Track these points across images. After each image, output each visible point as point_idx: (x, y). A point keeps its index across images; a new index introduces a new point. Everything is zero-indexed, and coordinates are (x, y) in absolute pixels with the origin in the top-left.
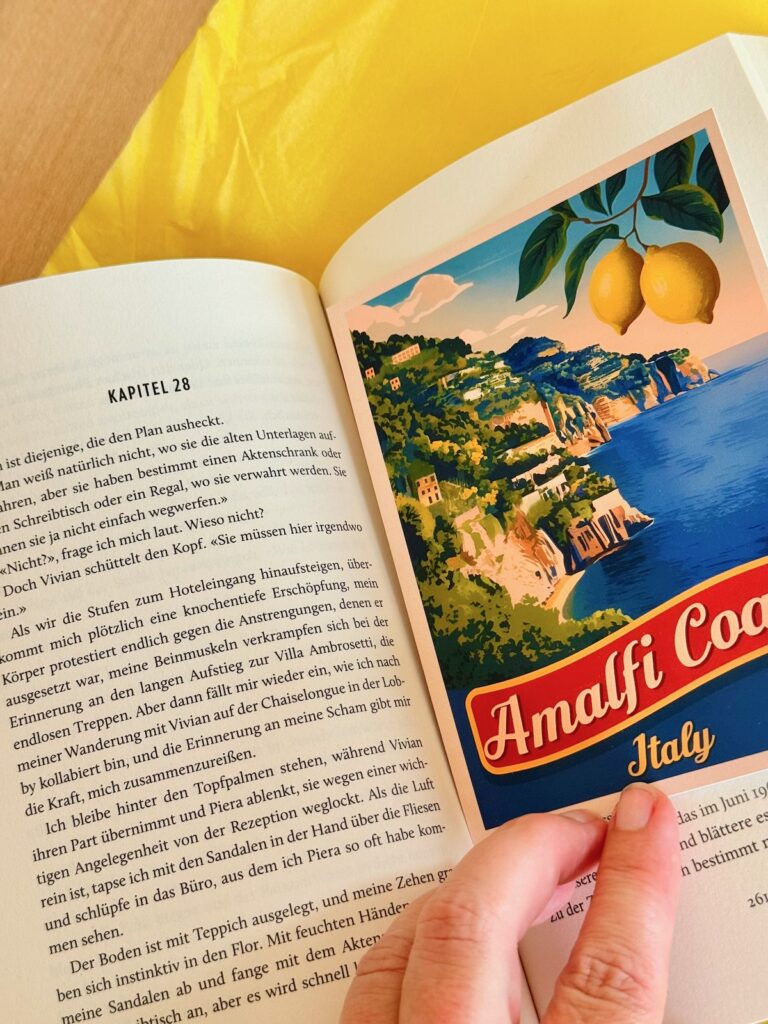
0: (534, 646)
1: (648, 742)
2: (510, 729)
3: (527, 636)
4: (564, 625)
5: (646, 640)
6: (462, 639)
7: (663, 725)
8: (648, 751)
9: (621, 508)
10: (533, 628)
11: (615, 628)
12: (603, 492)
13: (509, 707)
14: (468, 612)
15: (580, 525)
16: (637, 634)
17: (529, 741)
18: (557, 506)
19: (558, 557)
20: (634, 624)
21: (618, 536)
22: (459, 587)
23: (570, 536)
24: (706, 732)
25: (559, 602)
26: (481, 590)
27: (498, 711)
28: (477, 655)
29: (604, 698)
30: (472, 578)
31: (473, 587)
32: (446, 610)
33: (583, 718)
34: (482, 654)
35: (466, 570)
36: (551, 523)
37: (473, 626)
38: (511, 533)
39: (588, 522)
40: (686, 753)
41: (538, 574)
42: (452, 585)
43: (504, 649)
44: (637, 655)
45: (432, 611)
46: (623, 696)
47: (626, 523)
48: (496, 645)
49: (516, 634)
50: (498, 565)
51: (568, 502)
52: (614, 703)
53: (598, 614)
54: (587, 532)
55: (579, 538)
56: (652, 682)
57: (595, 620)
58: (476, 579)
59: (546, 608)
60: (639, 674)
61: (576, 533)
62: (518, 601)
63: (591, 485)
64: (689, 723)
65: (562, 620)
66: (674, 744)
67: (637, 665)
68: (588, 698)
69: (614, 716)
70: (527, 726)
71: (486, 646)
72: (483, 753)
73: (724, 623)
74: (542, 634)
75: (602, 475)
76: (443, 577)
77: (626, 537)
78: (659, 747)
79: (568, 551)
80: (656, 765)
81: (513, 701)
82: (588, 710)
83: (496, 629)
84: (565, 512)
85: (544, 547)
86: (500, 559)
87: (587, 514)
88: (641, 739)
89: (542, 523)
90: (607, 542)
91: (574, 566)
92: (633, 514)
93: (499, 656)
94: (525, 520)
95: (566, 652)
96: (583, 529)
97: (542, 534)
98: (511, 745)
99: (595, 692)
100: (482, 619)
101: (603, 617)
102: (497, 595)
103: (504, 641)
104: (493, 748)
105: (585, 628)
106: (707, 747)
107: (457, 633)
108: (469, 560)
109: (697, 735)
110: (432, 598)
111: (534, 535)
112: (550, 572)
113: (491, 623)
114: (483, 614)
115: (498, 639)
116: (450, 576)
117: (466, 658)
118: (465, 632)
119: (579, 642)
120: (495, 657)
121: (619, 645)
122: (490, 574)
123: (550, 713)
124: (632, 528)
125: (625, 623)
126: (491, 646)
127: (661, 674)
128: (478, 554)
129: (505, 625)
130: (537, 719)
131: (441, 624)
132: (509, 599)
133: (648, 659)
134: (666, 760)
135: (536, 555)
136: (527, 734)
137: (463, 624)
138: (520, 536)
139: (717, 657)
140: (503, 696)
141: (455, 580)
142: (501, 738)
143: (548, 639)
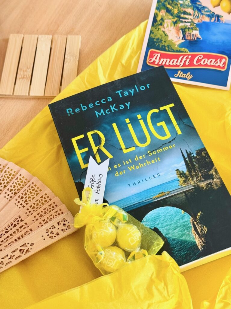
0: (169, 48)
1: (181, 72)
2: (156, 58)
3: (168, 46)
4: (176, 47)
5: (190, 57)
6: (155, 40)
7: (185, 71)
8: (180, 74)
9: (197, 35)
10: (170, 45)
11: (185, 52)
12: (196, 30)
13: (158, 55)
14: (159, 36)
15: (189, 33)
16: (189, 55)
17: (158, 63)
18: (186, 28)
19: (182, 36)
20: (189, 53)
21: (195, 38)
22: (159, 31)
23: (186, 34)
24: (192, 75)
25: (178, 43)
26: (163, 34)
27: (155, 55)
28: (156, 44)
29: (177, 62)
30: (163, 31)
31: (162, 33)
32: (155, 33)
33: (171, 63)
34: (157, 44)
35: (162, 29)
36: (184, 30)
37: (158, 39)
38: (175, 28)
39: (190, 33)
40: (186, 77)
41: (176, 37)
42: (158, 30)
43: (162, 46)
44: (187, 58)
45: (151, 32)
46: (180, 63)
47: (197, 37)
48: (161, 44)
49: (166, 44)
50: (169, 31)
51: (189, 28)
52: (178, 64)
53: (184, 49)
54: (189, 35)
55: (187, 35)
56: (187, 63)
57: (182, 49)
58: (164, 32)
59: (174, 43)
60: (185, 62)
61: (187, 34)
62: (170, 39)
63: (194, 28)
64: (190, 73)
65: (176, 46)
66: (185, 75)
67: (186, 60)
68: (174, 61)
69: (176, 66)
70: (160, 60)
71: (159, 43)
72: (148, 60)
73: (205, 60)
74: (171, 47)
75: (197, 27)
76: (157, 28)
77: (196, 39)
78: (182, 74)
79: (184, 36)
80: (180, 76)
81: (159, 55)
82: (173, 62)
83: (163, 42)
84: (187, 30)
85: (180, 33)
86: (170, 31)
87: (191, 32)
88: (180, 71)
89: (182, 29)
90: (192, 38)
91: (184, 39)
92: (199, 36)
93: (161, 46)
94: (179, 27)
95: (174, 51)
96: (188, 34)
97: (181, 31)
98: (154, 62)
99: (176, 60)
100: (161, 38)
101: (184, 50)
102: (167, 36)
103: (163, 44)
104: (150, 60)
105: (180, 50)
106: (191, 78)
107: (154, 38)
108: (164, 28)
109: (190, 75)
110: (153, 30)
111: (179, 30)
112: (179, 38)
113: (162, 40)
114: (162, 38)
115: (162, 43)
116: (159, 29)
117: (154, 43)
118: (156, 39)
119: (177, 51)
120: (160, 46)
121: (185, 55)
122: (167, 32)
123: (165, 60)
124: (197, 38)
125: (188, 52)
126: (160, 44)
127: (189, 63)
128: (167, 28)
129: (165, 42)
130: (162, 60)
131: (152, 35)
132: (168, 38)
133: (188, 60)
134: (182, 77)
135: (178, 33)
136: (159, 61)
137: (156, 37)
138: (176, 29)
139: (200, 65)
140: (158, 53)
141: (160, 29)
142: (153, 59)
143: (172, 48)
